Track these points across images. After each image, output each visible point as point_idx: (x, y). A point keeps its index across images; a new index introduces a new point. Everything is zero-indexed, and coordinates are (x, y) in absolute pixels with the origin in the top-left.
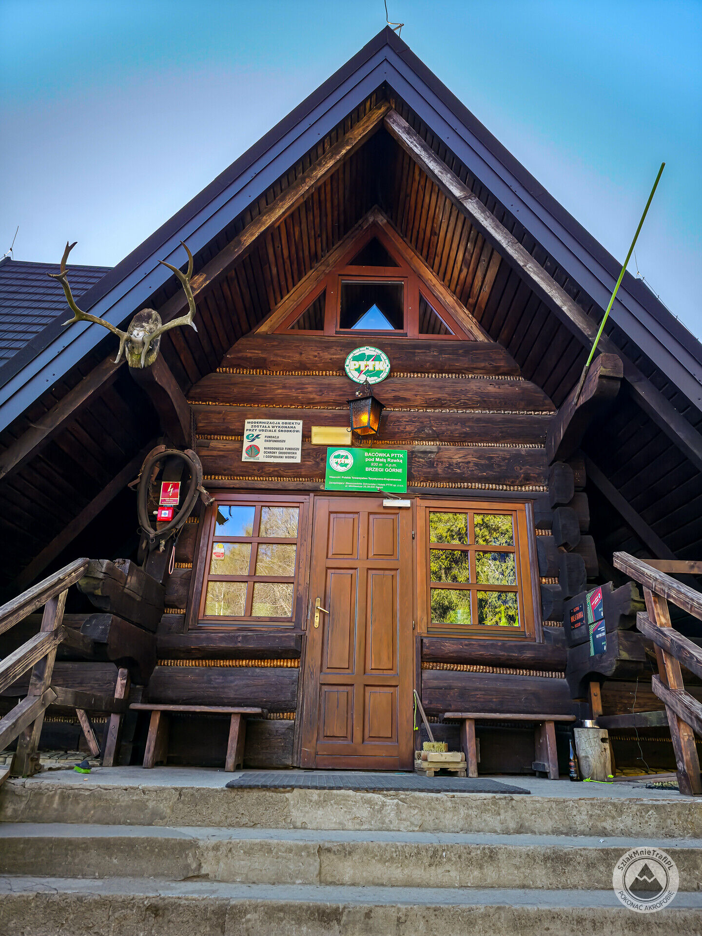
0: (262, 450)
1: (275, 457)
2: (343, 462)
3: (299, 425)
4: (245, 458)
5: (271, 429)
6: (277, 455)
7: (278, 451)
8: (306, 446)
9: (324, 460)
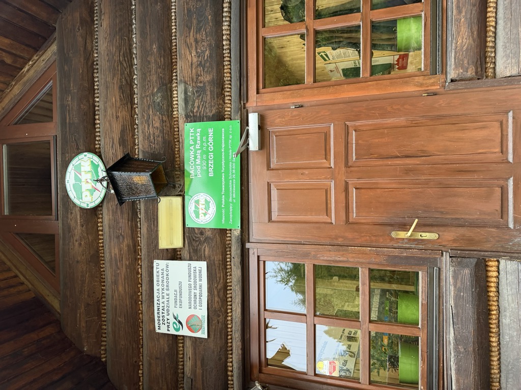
0: (192, 312)
1: (201, 295)
2: (204, 206)
3: (160, 265)
4: (203, 334)
5: (165, 300)
6: (198, 292)
7: (193, 291)
8: (185, 253)
9: (202, 231)
